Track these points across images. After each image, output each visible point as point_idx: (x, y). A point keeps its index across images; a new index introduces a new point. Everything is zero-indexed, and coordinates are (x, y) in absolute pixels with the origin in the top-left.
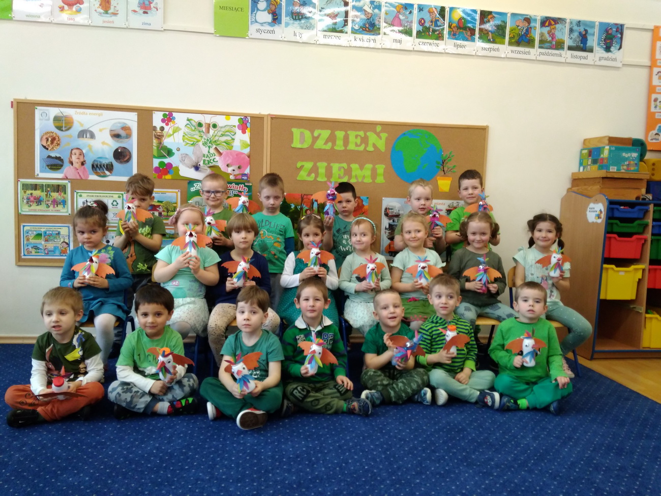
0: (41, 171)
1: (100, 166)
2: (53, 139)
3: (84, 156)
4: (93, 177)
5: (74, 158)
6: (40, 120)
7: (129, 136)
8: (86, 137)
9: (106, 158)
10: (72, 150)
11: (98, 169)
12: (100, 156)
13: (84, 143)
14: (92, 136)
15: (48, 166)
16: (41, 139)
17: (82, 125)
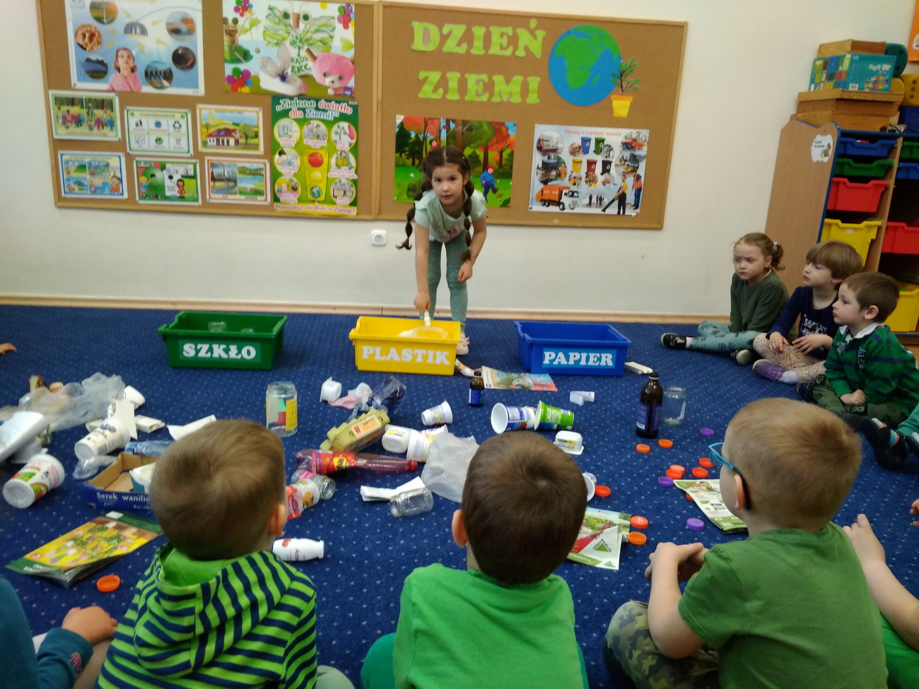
0: (80, 79)
1: (156, 73)
2: (92, 36)
3: (134, 60)
4: (147, 89)
5: (121, 63)
6: (73, 7)
7: (191, 31)
8: (136, 32)
9: (163, 63)
10: (118, 51)
11: (153, 78)
12: (155, 59)
13: (134, 40)
14: (144, 31)
15: (88, 72)
16: (76, 35)
17: (129, 16)
